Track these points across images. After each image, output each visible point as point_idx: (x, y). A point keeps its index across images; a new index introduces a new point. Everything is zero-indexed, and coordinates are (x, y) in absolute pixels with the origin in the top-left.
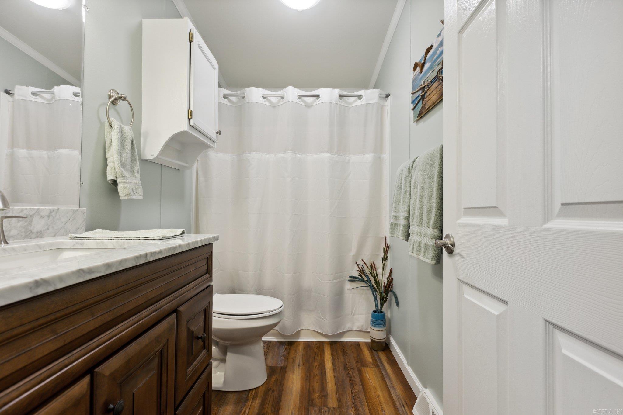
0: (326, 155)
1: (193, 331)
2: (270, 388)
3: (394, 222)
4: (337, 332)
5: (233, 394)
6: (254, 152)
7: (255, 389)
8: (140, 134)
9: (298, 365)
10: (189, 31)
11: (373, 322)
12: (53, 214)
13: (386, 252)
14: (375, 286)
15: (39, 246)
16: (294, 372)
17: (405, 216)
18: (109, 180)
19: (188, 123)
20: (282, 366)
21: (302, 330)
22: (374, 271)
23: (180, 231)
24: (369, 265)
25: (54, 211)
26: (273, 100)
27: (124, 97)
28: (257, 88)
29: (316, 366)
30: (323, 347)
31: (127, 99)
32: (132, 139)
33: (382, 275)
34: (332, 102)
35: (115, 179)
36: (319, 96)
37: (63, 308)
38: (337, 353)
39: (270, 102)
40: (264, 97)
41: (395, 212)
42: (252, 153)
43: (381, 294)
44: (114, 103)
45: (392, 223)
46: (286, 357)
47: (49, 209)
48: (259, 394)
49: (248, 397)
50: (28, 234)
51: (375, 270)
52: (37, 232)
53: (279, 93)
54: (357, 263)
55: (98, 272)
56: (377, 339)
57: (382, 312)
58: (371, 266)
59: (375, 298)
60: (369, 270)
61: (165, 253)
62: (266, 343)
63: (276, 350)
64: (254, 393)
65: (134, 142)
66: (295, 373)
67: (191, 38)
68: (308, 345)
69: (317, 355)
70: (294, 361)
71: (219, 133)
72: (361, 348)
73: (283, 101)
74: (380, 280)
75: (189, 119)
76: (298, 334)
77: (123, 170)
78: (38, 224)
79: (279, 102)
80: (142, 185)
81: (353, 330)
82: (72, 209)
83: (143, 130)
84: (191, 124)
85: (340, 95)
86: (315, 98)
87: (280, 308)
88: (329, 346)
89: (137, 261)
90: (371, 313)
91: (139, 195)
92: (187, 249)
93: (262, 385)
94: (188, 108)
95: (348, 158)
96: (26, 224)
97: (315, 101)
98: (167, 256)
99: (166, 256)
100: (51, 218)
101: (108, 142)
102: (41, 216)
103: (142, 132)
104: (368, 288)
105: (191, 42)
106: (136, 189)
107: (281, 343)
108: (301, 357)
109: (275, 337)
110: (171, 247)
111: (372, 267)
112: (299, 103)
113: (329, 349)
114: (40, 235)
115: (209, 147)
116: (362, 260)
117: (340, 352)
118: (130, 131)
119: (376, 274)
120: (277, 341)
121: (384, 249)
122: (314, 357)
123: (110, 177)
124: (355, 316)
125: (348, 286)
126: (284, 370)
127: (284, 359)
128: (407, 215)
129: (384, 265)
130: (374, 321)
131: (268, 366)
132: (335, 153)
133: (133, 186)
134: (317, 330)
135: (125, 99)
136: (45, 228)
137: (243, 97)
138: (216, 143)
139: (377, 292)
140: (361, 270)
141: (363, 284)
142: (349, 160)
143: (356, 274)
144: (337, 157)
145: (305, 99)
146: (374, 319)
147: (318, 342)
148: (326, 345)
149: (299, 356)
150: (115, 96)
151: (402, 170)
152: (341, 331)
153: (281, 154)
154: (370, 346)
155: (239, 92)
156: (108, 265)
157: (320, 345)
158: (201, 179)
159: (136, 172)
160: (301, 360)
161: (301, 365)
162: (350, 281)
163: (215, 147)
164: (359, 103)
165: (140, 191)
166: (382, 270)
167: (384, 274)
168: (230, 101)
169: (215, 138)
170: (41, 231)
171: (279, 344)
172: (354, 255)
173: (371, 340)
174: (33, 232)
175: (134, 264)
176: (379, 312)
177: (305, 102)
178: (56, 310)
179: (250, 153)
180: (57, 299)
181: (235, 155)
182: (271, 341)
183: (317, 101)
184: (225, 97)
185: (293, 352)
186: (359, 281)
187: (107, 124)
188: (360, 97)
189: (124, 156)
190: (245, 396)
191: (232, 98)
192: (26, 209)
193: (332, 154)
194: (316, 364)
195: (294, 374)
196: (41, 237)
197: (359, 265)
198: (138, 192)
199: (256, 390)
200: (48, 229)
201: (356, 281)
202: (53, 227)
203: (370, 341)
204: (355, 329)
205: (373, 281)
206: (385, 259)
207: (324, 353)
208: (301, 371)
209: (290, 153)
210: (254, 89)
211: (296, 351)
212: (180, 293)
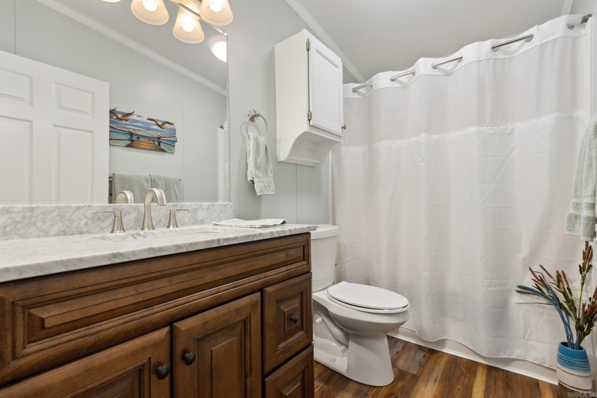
0: (474, 129)
1: (285, 312)
2: (394, 393)
3: (574, 213)
4: (497, 356)
5: (354, 384)
6: (383, 140)
7: (377, 387)
8: (275, 141)
9: (434, 379)
10: (306, 41)
11: (561, 359)
12: (211, 207)
13: (588, 258)
14: (566, 305)
15: (192, 230)
16: (426, 385)
17: (590, 203)
18: (249, 180)
19: (309, 124)
20: (414, 373)
21: (448, 339)
22: (563, 284)
23: (281, 221)
24: (554, 276)
25: (211, 205)
26: (404, 79)
27: (258, 114)
28: (384, 73)
29: (459, 389)
30: (476, 370)
31: (261, 114)
32: (266, 146)
33: (580, 292)
34: (480, 59)
35: (252, 179)
36: (461, 58)
37: (141, 274)
38: (495, 384)
39: (400, 83)
40: (393, 80)
41: (576, 197)
42: (381, 142)
43: (578, 320)
44: (252, 119)
45: (570, 215)
46: (422, 366)
47: (207, 204)
48: (380, 394)
49: (368, 392)
50: (195, 222)
51: (565, 283)
52: (201, 220)
53: (410, 69)
54: (531, 270)
55: (168, 251)
56: (570, 386)
57: (581, 348)
58: (559, 276)
59: (567, 325)
60: (554, 282)
61: (241, 240)
62: (402, 343)
63: (412, 354)
64: (375, 391)
65: (268, 148)
66: (428, 388)
67: (308, 47)
68: (454, 360)
69: (463, 377)
70: (430, 373)
71: (344, 128)
72: (539, 390)
73: (414, 78)
74: (577, 299)
75: (309, 120)
76: (442, 342)
77: (258, 172)
78: (201, 215)
79: (410, 80)
80: (274, 183)
81: (527, 361)
82: (223, 204)
83: (278, 137)
84: (311, 124)
85: (493, 46)
86: (456, 62)
87: (403, 308)
88: (485, 371)
89: (208, 244)
90: (558, 344)
91: (271, 191)
92: (270, 237)
93: (386, 386)
94: (308, 111)
95: (510, 127)
96: (193, 214)
97: (456, 66)
98: (244, 242)
99: (242, 242)
100: (209, 211)
101: (248, 151)
102: (203, 209)
103: (277, 139)
104: (553, 307)
105: (308, 50)
106: (269, 187)
107: (420, 347)
108: (442, 371)
109: (414, 339)
110: (248, 235)
111: (560, 278)
112: (435, 74)
113: (484, 375)
114: (202, 222)
115: (336, 142)
116: (541, 266)
117: (501, 383)
118: (265, 139)
119: (568, 289)
120: (416, 345)
121: (584, 253)
122: (459, 378)
123: (249, 178)
124: (530, 342)
125: (516, 298)
126: (415, 378)
127: (418, 367)
128: (592, 202)
129: (584, 278)
130: (564, 358)
131: (398, 368)
132: (488, 124)
133: (266, 184)
134: (467, 345)
135: (259, 115)
136: (206, 217)
137: (371, 86)
138: (342, 138)
139: (571, 316)
140: (538, 280)
141: (543, 300)
142: (513, 130)
143: (530, 283)
144: (491, 128)
145: (442, 67)
146: (562, 354)
147: (471, 360)
148: (481, 368)
149: (438, 371)
150: (253, 114)
151: (588, 130)
152: (506, 357)
153: (414, 137)
154: (557, 392)
155: (367, 82)
156: (178, 246)
157: (473, 366)
158: (336, 173)
159: (269, 172)
160: (440, 375)
161: (439, 379)
162: (519, 292)
163: (342, 141)
164: (527, 46)
165: (273, 188)
166: (580, 285)
167: (586, 292)
168: (360, 94)
169: (341, 133)
170: (203, 220)
171: (417, 347)
172: (524, 259)
173: (559, 383)
174: (198, 220)
175: (206, 247)
176: (575, 347)
177: (443, 71)
178: (135, 275)
179: (379, 142)
180: (137, 267)
181: (366, 147)
182: (409, 342)
183: (459, 64)
184: (355, 91)
185: (433, 362)
186: (536, 295)
187: (247, 138)
188: (529, 38)
189: (259, 160)
190: (365, 391)
191: (360, 90)
192: (193, 204)
193: (483, 126)
194: (459, 386)
195: (426, 388)
196: (203, 224)
197: (536, 274)
198: (271, 188)
199: (379, 389)
200: (207, 218)
201: (529, 293)
202: (211, 217)
203: (557, 384)
204: (530, 359)
205: (562, 299)
206: (585, 269)
207: (475, 377)
208: (435, 388)
209: (423, 135)
210: (381, 74)
211: (436, 362)
212: (266, 275)
